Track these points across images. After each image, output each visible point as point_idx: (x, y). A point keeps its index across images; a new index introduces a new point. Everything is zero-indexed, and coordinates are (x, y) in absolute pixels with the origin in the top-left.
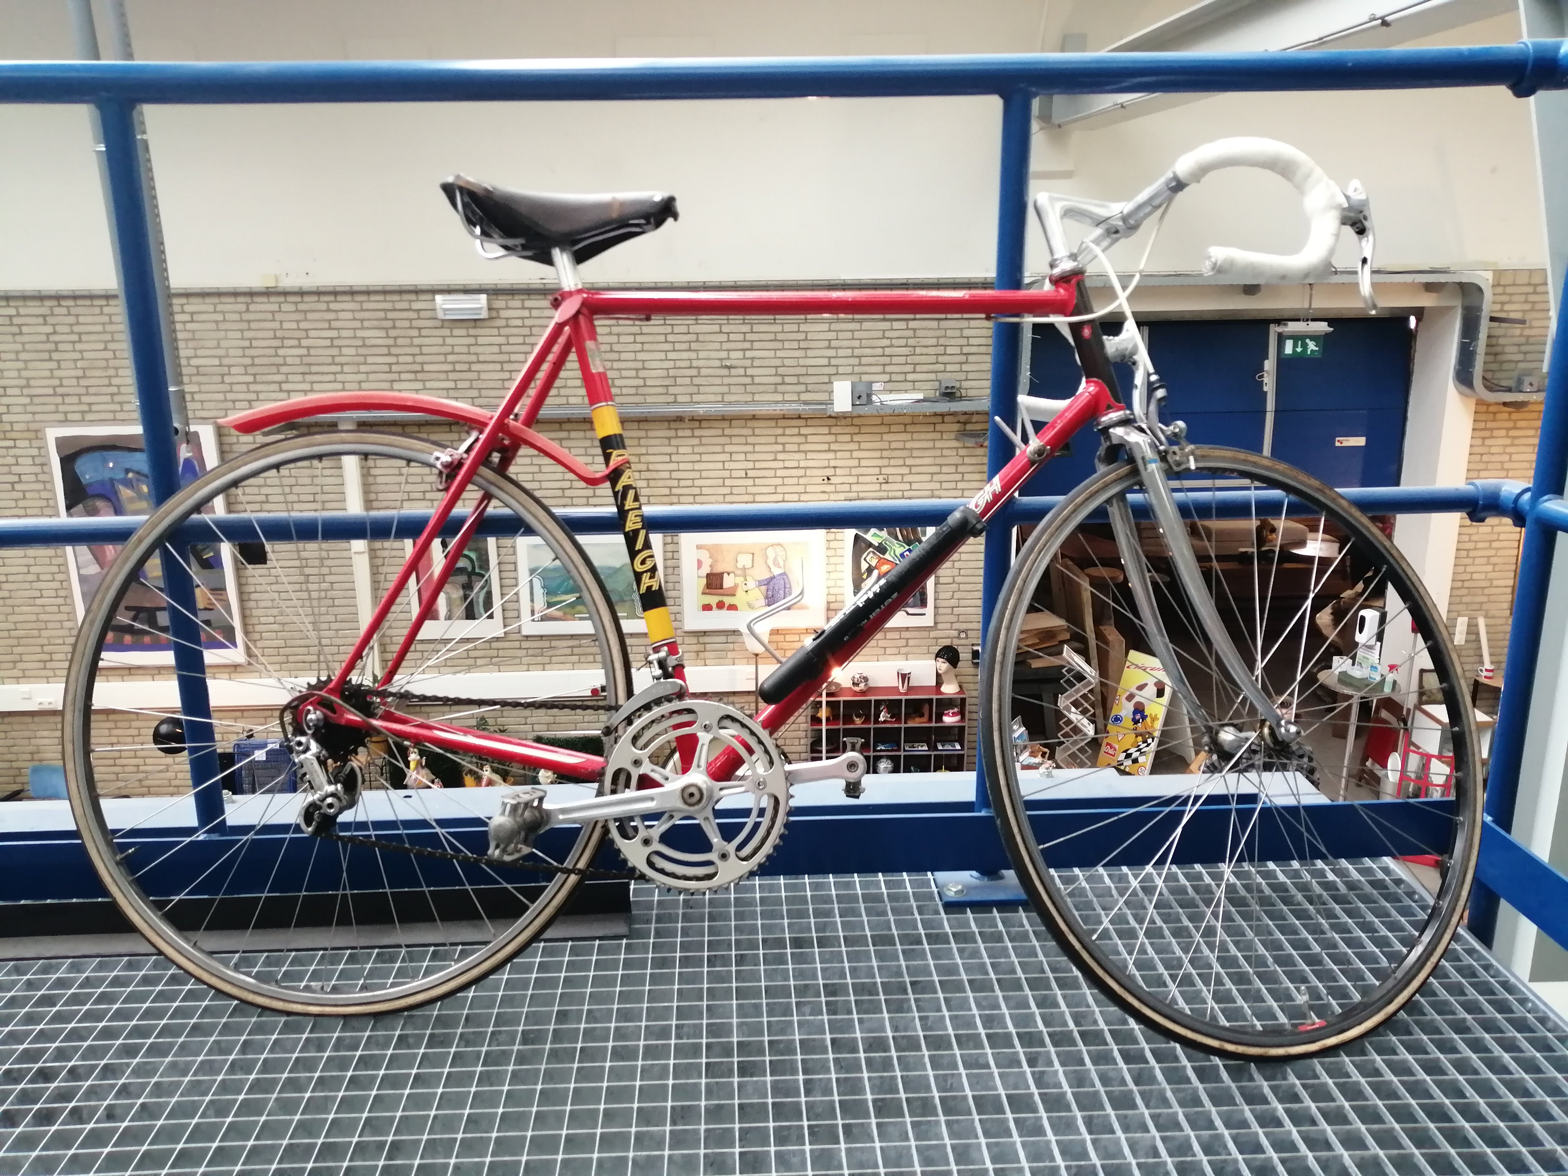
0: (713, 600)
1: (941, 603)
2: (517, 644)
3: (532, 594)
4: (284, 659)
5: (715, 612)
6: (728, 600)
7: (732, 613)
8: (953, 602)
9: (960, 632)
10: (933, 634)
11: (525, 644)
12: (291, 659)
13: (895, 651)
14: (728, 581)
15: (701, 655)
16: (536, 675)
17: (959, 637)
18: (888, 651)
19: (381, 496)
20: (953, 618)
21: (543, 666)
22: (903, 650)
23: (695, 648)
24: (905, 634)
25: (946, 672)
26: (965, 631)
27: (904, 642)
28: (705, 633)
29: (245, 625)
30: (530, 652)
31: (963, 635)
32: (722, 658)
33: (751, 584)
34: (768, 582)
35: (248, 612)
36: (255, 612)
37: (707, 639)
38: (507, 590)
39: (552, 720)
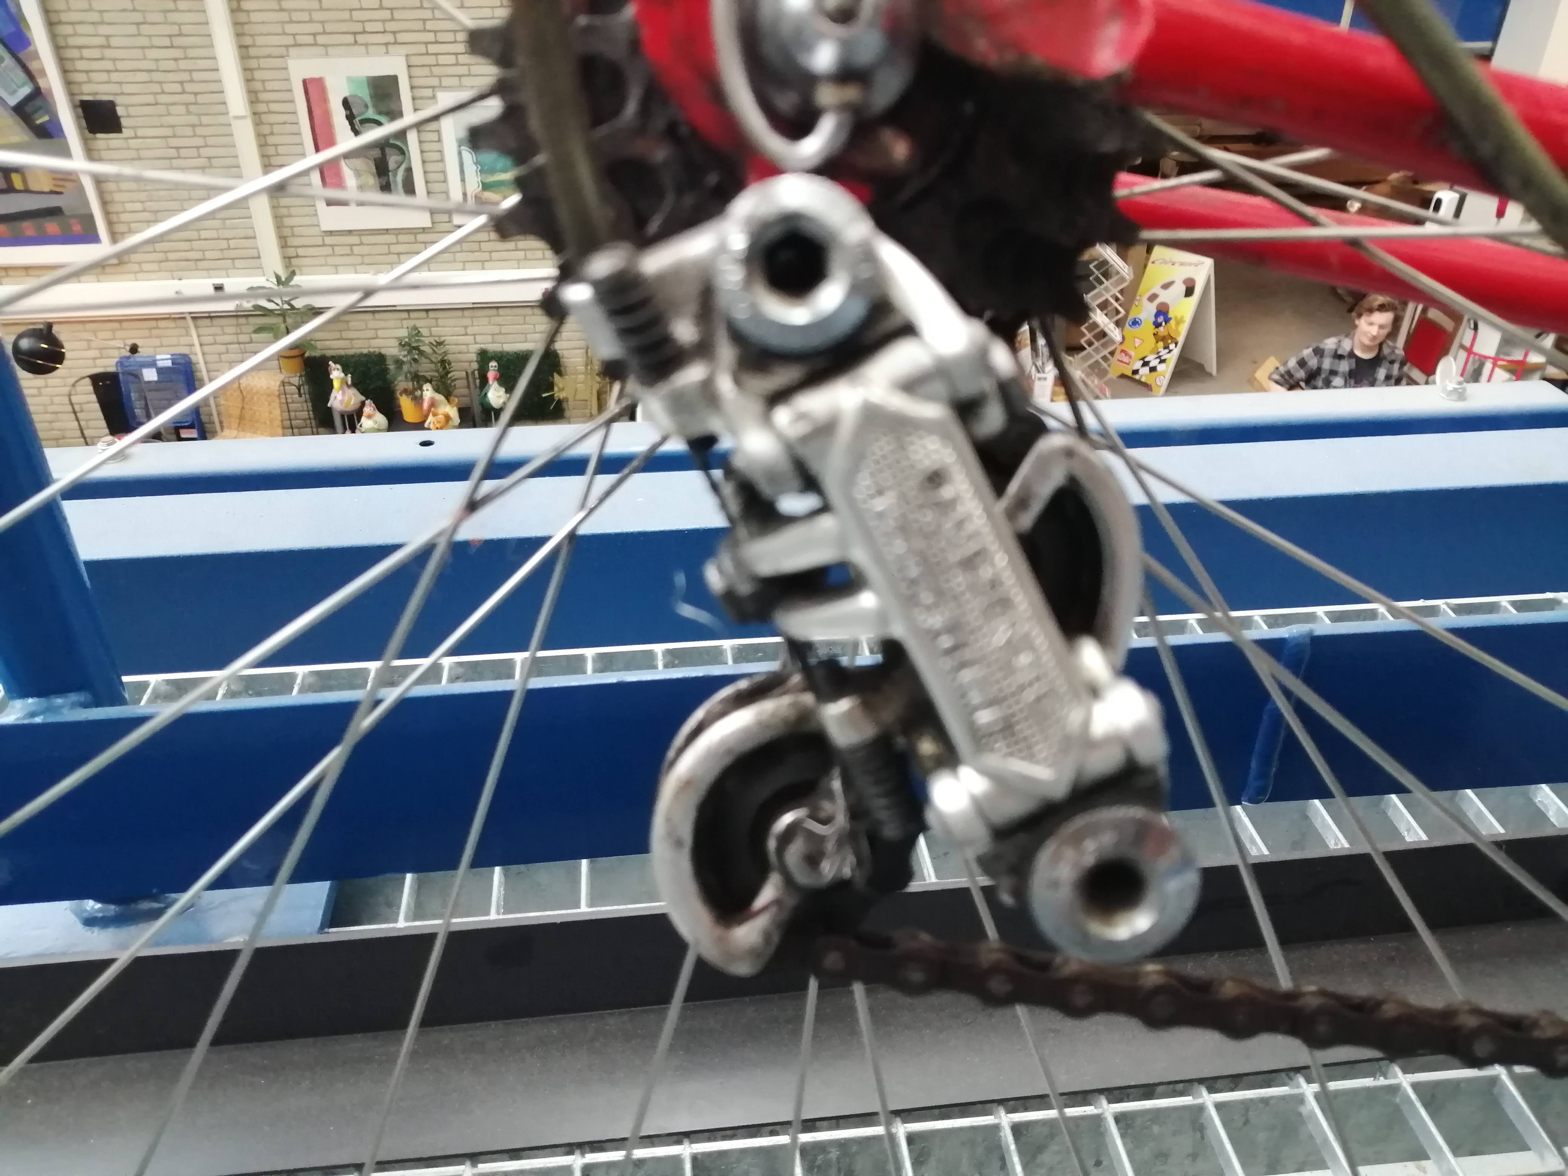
3: (462, 172)
4: (161, 256)
12: (171, 256)
19: (260, 40)
29: (107, 214)
35: (108, 197)
36: (117, 197)
38: (430, 167)
39: (496, 329)
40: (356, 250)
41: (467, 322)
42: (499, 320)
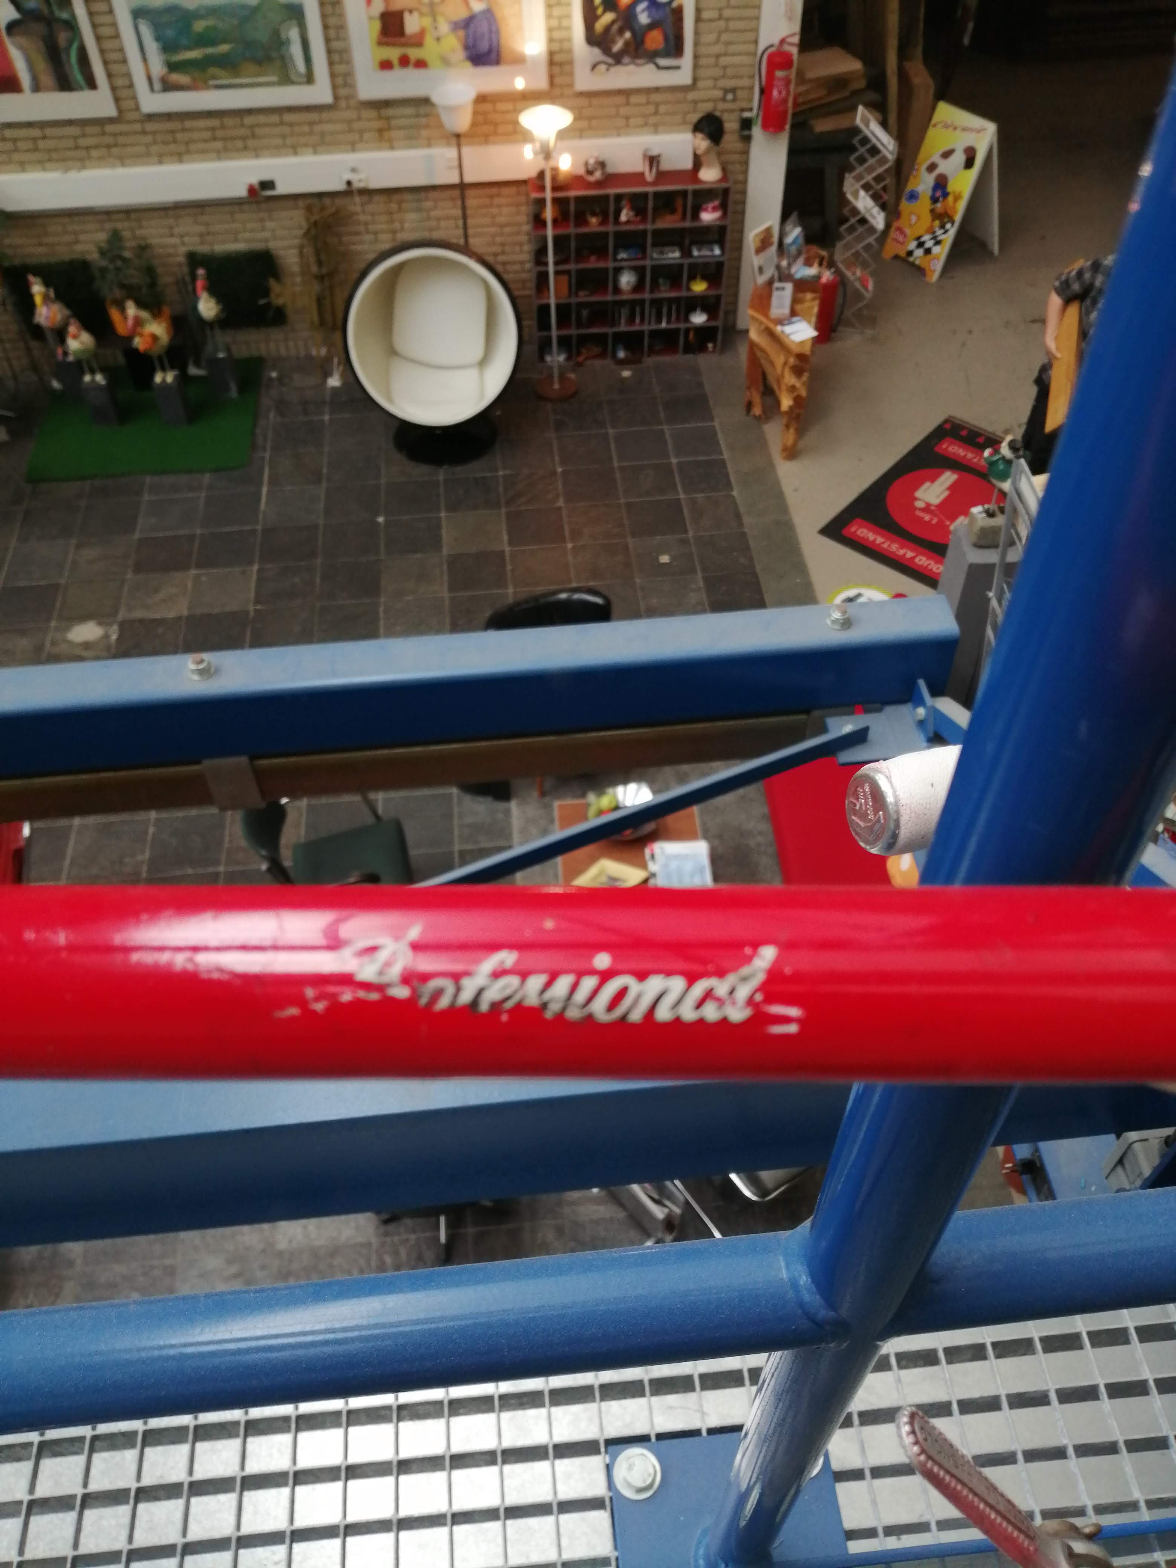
0: (393, 54)
1: (703, 50)
2: (137, 127)
3: (142, 50)
5: (398, 73)
6: (414, 53)
7: (421, 72)
8: (718, 49)
9: (726, 91)
10: (691, 96)
11: (150, 126)
13: (640, 121)
14: (412, 24)
15: (386, 135)
16: (171, 169)
17: (724, 99)
18: (633, 122)
20: (717, 72)
21: (179, 157)
22: (652, 120)
23: (376, 124)
24: (655, 97)
25: (707, 151)
26: (733, 90)
27: (651, 109)
28: (387, 104)
30: (159, 138)
31: (730, 96)
32: (412, 139)
33: (444, 27)
34: (467, 24)
37: (390, 112)
38: (108, 45)
39: (202, 229)
40: (41, 144)
41: (171, 221)
42: (205, 218)
